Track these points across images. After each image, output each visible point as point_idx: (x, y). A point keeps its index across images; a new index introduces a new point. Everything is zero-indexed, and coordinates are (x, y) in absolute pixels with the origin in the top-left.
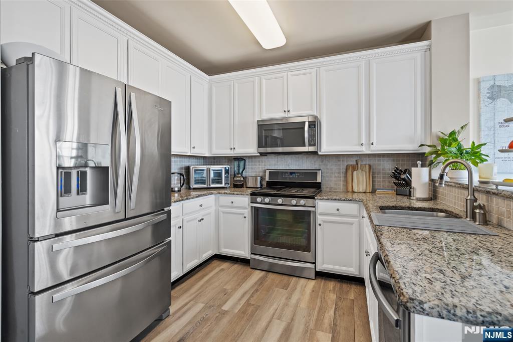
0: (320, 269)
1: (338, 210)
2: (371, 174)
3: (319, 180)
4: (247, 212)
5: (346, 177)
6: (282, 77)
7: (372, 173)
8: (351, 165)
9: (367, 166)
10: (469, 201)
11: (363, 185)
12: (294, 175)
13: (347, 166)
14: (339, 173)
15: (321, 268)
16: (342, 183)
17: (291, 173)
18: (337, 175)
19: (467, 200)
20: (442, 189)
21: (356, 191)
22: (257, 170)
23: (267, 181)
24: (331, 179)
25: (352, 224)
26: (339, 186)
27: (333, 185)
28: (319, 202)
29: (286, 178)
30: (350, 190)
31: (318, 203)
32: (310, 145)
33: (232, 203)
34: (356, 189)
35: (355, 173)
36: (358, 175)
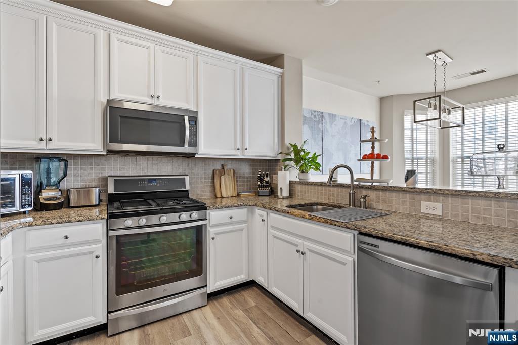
0: (212, 290)
1: (231, 218)
2: (235, 178)
3: (188, 188)
4: (100, 248)
5: (213, 182)
6: (148, 48)
7: (236, 176)
8: (218, 170)
9: (232, 171)
10: (351, 194)
11: (230, 189)
12: (154, 183)
13: (214, 170)
14: (205, 178)
15: (214, 288)
16: (208, 189)
17: (150, 181)
18: (203, 180)
19: (350, 193)
20: (298, 188)
21: (225, 196)
22: (86, 178)
23: (110, 195)
24: (197, 185)
25: (242, 230)
26: (206, 192)
27: (199, 192)
28: (211, 213)
29: (144, 188)
30: (218, 195)
31: (209, 213)
32: (190, 145)
33: (66, 237)
34: (224, 194)
35: (222, 177)
36: (225, 179)
